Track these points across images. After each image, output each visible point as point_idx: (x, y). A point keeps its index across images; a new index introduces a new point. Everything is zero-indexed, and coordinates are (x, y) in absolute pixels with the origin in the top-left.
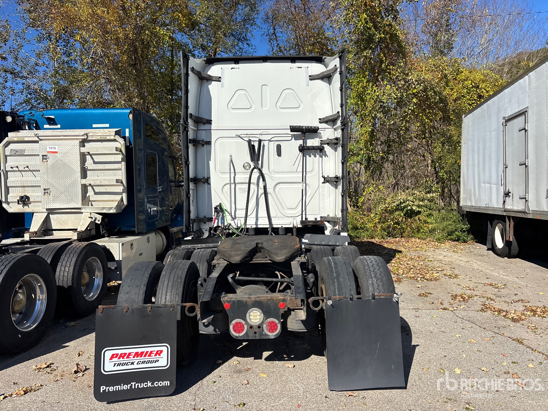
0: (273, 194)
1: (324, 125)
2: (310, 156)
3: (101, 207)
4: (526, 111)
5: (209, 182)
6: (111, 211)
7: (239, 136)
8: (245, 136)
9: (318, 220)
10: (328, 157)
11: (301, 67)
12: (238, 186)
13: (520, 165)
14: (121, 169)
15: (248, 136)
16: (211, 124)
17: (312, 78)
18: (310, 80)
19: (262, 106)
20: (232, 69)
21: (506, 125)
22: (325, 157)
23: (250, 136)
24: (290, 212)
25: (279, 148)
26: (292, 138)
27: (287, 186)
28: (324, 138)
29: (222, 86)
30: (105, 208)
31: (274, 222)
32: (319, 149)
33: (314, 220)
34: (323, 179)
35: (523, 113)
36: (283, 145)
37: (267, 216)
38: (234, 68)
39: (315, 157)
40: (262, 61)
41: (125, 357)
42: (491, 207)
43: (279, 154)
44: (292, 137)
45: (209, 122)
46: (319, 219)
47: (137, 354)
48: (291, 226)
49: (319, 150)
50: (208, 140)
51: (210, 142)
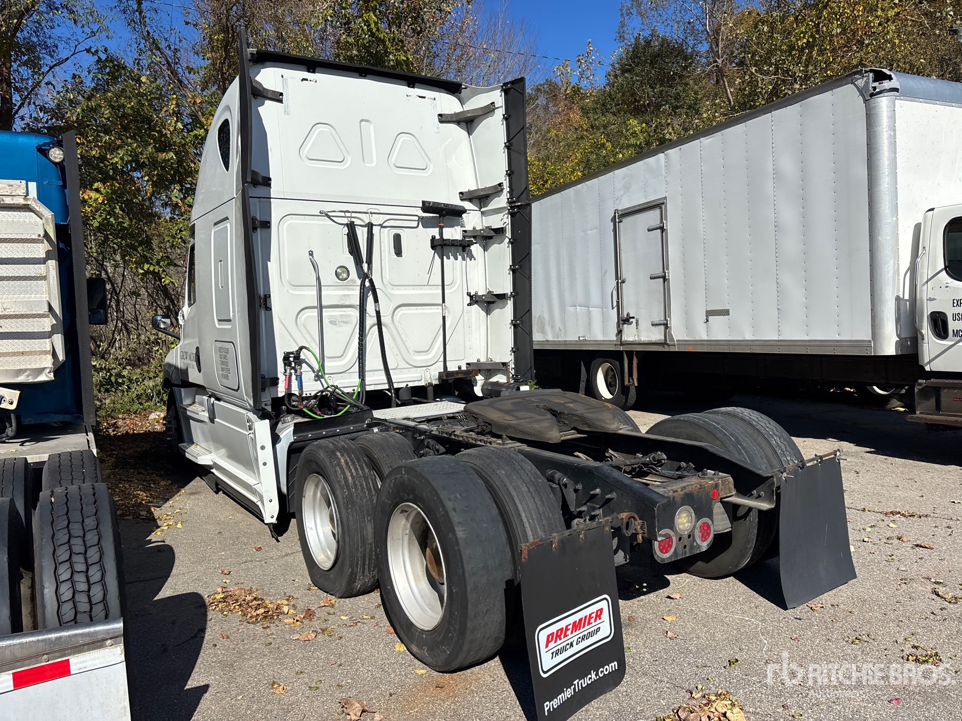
0: (391, 326)
1: (467, 205)
2: (448, 258)
3: (12, 368)
4: (663, 203)
5: (268, 305)
6: (43, 378)
7: (327, 216)
8: (343, 214)
9: (462, 369)
10: (475, 259)
11: (424, 97)
12: (326, 313)
13: (651, 278)
14: (44, 278)
15: (348, 214)
16: (269, 185)
17: (443, 119)
18: (441, 122)
19: (364, 161)
20: (302, 80)
21: (620, 222)
22: (471, 260)
23: (354, 215)
24: (419, 359)
25: (397, 239)
26: (418, 224)
27: (413, 310)
28: (469, 227)
29: (286, 112)
30: (25, 370)
31: (394, 378)
32: (461, 245)
33: (457, 369)
34: (469, 298)
35: (658, 205)
36: (405, 235)
37: (382, 368)
38: (307, 80)
39: (456, 259)
40: (357, 74)
41: (562, 636)
42: (590, 341)
43: (398, 252)
44: (418, 221)
45: (267, 182)
46: (464, 368)
47: (576, 626)
48: (422, 383)
49: (461, 248)
50: (265, 219)
51: (269, 222)
